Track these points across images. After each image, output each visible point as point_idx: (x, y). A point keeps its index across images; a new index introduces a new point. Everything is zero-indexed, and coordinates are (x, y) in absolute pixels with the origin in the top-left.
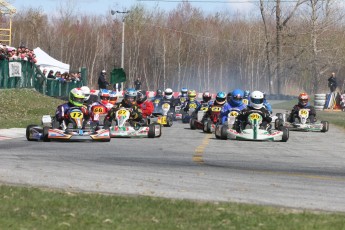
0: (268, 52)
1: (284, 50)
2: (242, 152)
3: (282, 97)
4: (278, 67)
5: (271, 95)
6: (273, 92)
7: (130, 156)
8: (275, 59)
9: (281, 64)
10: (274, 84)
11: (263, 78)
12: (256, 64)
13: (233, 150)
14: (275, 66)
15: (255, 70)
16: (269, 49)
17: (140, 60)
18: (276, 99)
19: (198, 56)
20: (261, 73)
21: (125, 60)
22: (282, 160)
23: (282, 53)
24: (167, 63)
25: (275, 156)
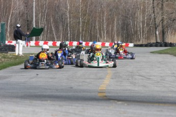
0: (154, 8)
1: (168, 5)
2: (136, 89)
3: (166, 45)
4: (162, 20)
5: (157, 42)
6: (159, 41)
7: (47, 94)
8: (160, 13)
9: (165, 17)
10: (159, 34)
11: (150, 29)
12: (144, 18)
13: (129, 88)
14: (160, 19)
15: (143, 22)
16: (155, 5)
17: (48, 15)
18: (161, 46)
19: (96, 12)
20: (148, 25)
21: (36, 16)
22: (170, 95)
23: (166, 8)
24: (70, 18)
25: (163, 92)
